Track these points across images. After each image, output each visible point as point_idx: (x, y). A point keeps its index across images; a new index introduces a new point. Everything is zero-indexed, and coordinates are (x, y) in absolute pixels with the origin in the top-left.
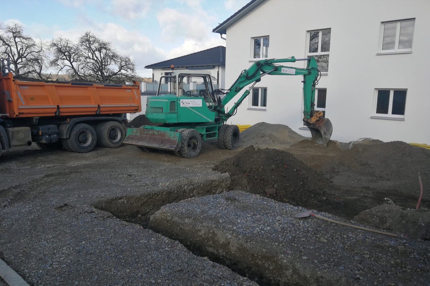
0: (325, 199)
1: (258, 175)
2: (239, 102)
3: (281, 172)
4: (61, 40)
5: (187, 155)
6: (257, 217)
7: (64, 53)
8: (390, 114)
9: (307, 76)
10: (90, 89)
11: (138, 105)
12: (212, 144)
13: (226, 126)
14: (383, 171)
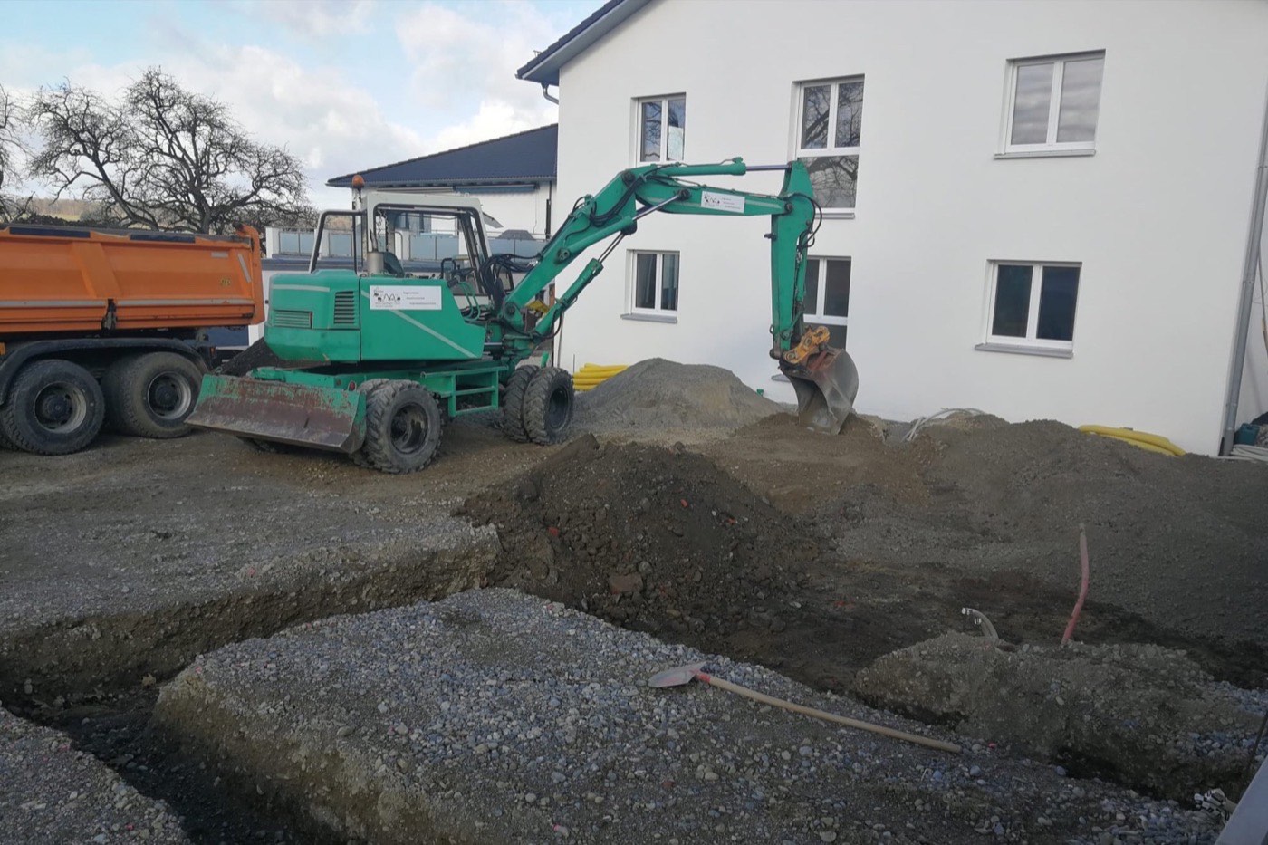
0: (799, 605)
1: (593, 530)
2: (567, 297)
3: (666, 522)
4: (68, 93)
5: (390, 465)
6: (515, 688)
7: (76, 134)
8: (1031, 339)
9: (780, 218)
10: (80, 249)
11: (252, 302)
12: (492, 426)
13: (530, 371)
14: (995, 514)
